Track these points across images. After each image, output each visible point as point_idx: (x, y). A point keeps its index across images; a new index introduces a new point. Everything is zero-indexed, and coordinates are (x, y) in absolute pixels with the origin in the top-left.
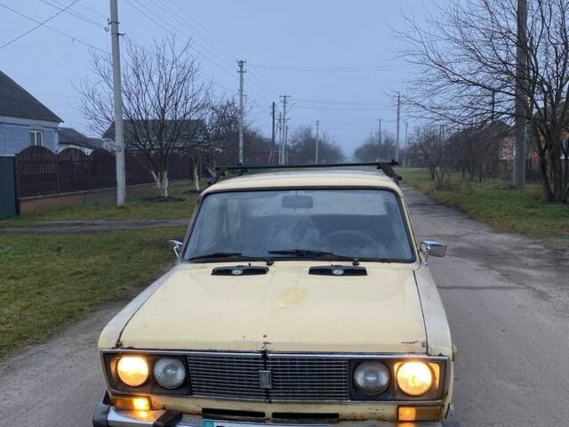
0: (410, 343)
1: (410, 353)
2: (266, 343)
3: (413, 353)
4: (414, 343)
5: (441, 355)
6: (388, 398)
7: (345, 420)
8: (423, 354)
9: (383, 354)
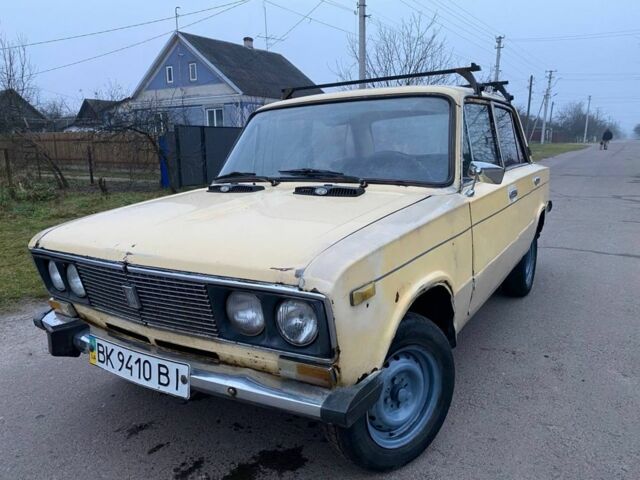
0: (282, 270)
1: (277, 283)
2: (128, 254)
3: (281, 284)
4: (287, 269)
5: (314, 291)
6: (263, 343)
7: (225, 363)
8: (295, 286)
9: (245, 281)
